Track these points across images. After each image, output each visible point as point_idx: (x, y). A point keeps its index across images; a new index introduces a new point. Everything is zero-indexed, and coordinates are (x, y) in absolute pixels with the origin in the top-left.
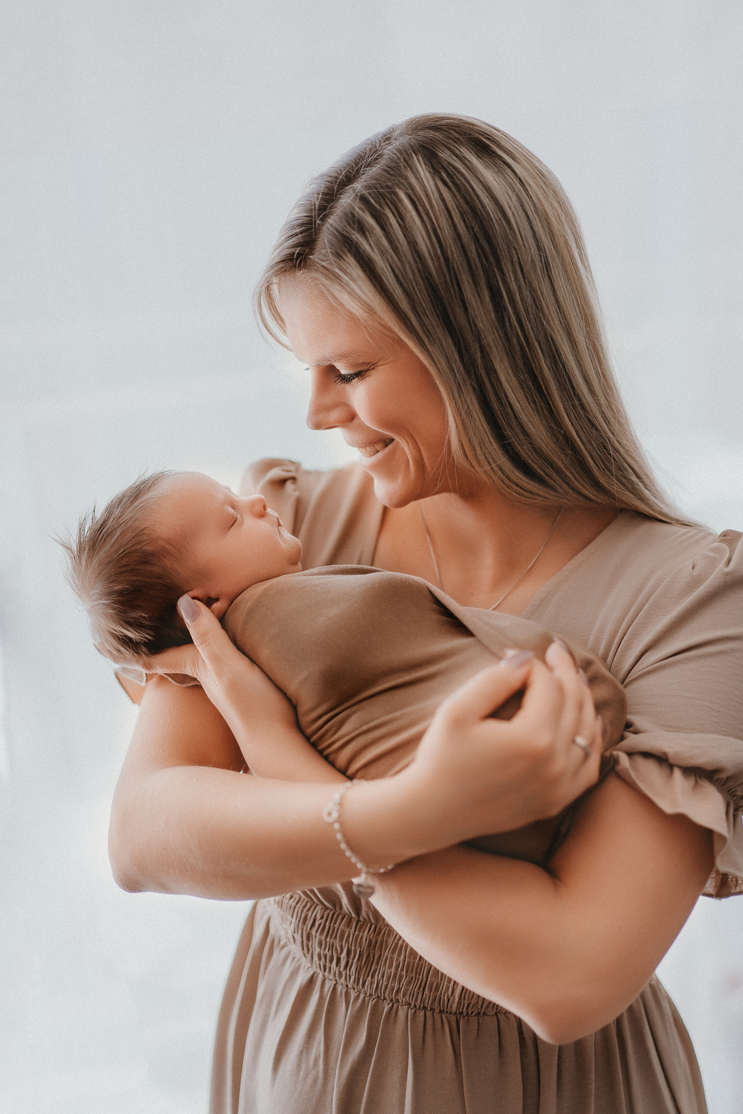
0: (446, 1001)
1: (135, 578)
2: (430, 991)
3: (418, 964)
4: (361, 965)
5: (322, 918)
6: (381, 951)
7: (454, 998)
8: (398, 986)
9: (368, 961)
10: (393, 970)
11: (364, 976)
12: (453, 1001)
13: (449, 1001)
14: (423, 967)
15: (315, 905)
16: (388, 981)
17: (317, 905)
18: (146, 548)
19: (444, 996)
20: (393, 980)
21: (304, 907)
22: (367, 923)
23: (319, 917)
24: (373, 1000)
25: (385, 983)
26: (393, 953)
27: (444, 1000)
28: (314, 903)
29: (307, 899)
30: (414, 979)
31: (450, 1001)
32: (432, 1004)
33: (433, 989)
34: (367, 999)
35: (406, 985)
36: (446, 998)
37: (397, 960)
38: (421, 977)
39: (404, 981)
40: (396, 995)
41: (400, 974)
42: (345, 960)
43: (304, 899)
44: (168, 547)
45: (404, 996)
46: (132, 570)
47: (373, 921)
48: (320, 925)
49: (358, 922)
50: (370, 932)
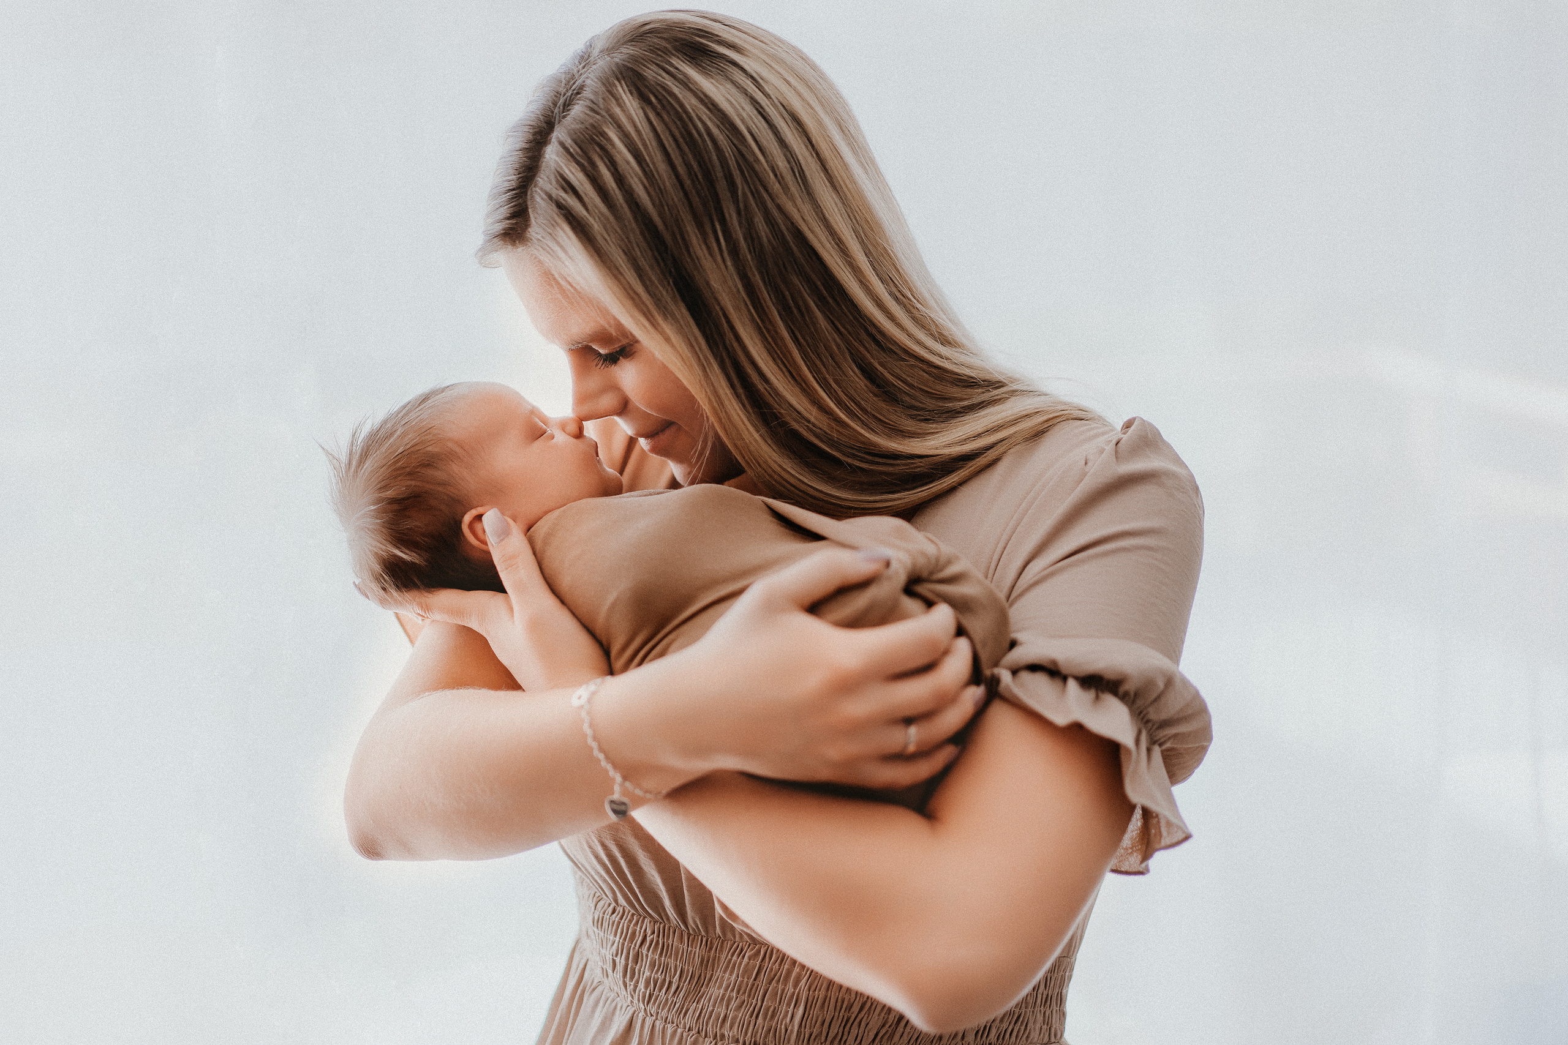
0: (783, 1031)
1: (413, 483)
2: (765, 1019)
3: (753, 985)
4: (690, 988)
5: (653, 933)
6: (713, 971)
7: (793, 1026)
8: (726, 1011)
9: (698, 984)
10: (722, 991)
11: (690, 1002)
12: (792, 1031)
13: (786, 1030)
14: (759, 987)
15: (642, 918)
16: (714, 1006)
17: (645, 917)
18: (429, 449)
19: (781, 1024)
20: (720, 1002)
21: (630, 921)
22: (698, 936)
23: (649, 932)
24: (692, 1037)
25: (710, 1008)
26: (725, 972)
27: (781, 1028)
28: (641, 916)
29: (632, 911)
30: (745, 1003)
31: (788, 1031)
32: (765, 1037)
33: (768, 1017)
34: (685, 1034)
35: (735, 1010)
36: (783, 1027)
37: (729, 979)
38: (754, 1001)
39: (733, 1005)
40: (721, 1027)
41: (730, 996)
42: (677, 983)
43: (629, 912)
44: (458, 449)
45: (731, 1028)
46: (409, 474)
47: (703, 933)
48: (652, 941)
49: (689, 935)
50: (702, 948)
